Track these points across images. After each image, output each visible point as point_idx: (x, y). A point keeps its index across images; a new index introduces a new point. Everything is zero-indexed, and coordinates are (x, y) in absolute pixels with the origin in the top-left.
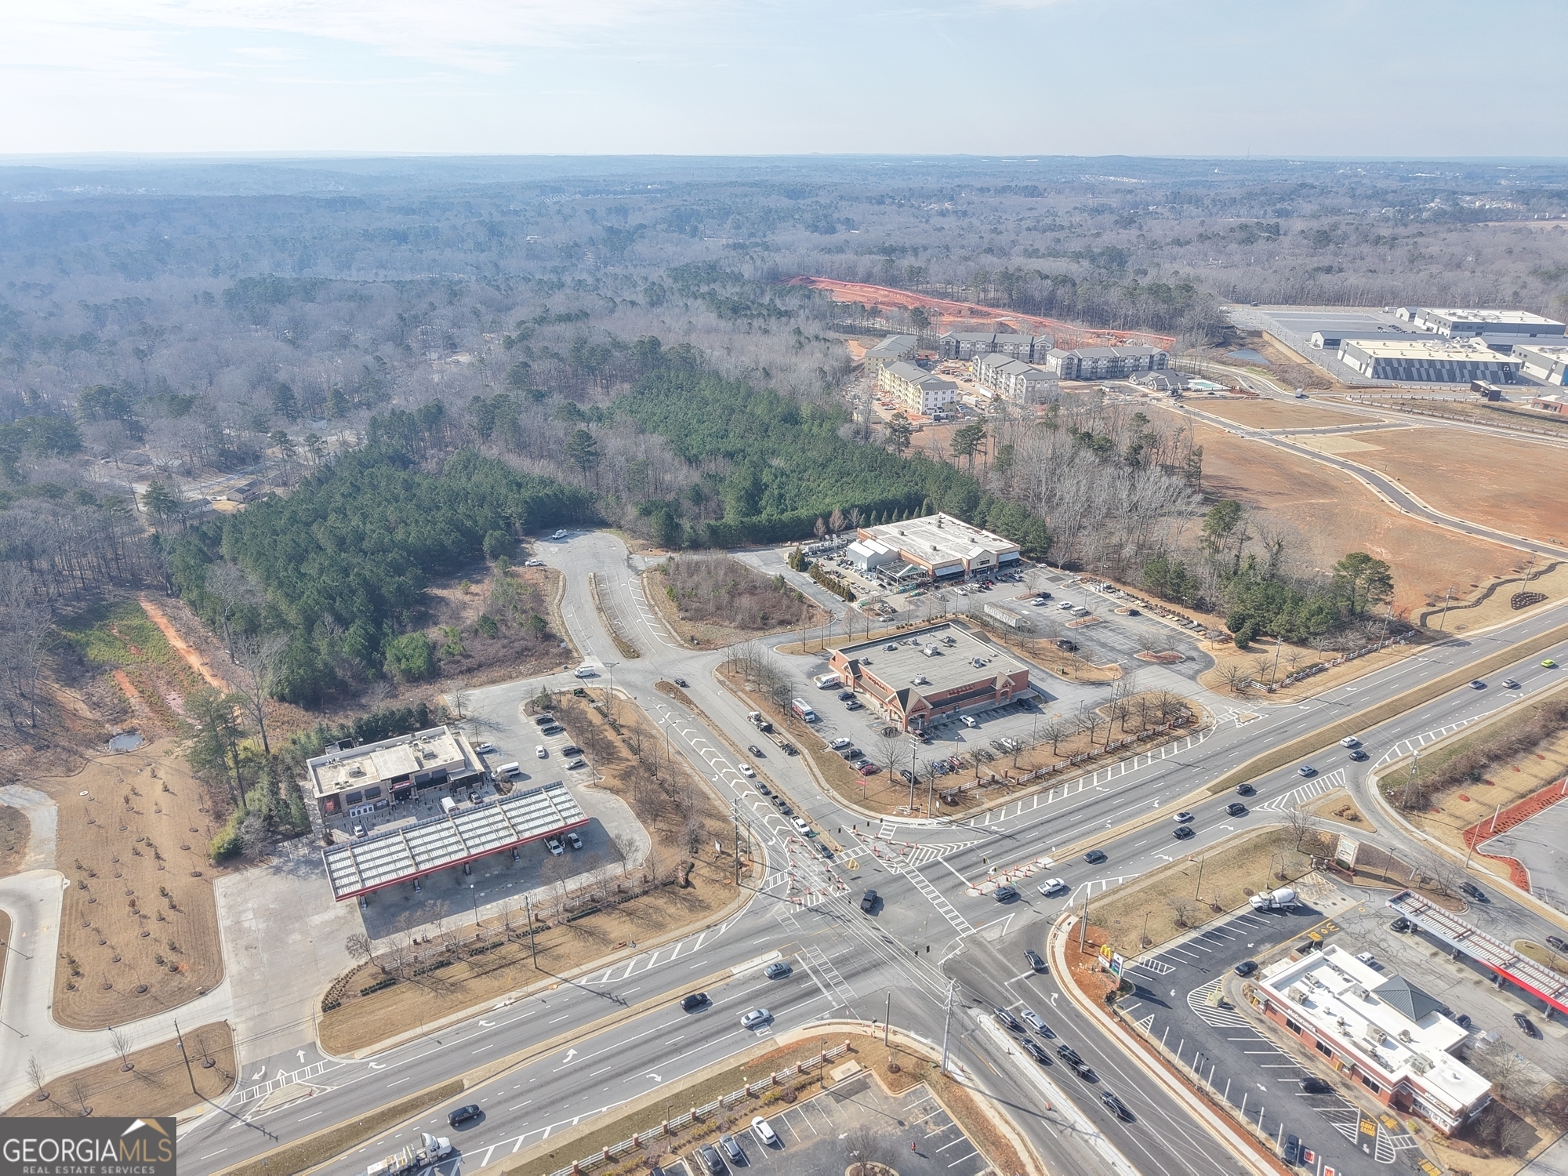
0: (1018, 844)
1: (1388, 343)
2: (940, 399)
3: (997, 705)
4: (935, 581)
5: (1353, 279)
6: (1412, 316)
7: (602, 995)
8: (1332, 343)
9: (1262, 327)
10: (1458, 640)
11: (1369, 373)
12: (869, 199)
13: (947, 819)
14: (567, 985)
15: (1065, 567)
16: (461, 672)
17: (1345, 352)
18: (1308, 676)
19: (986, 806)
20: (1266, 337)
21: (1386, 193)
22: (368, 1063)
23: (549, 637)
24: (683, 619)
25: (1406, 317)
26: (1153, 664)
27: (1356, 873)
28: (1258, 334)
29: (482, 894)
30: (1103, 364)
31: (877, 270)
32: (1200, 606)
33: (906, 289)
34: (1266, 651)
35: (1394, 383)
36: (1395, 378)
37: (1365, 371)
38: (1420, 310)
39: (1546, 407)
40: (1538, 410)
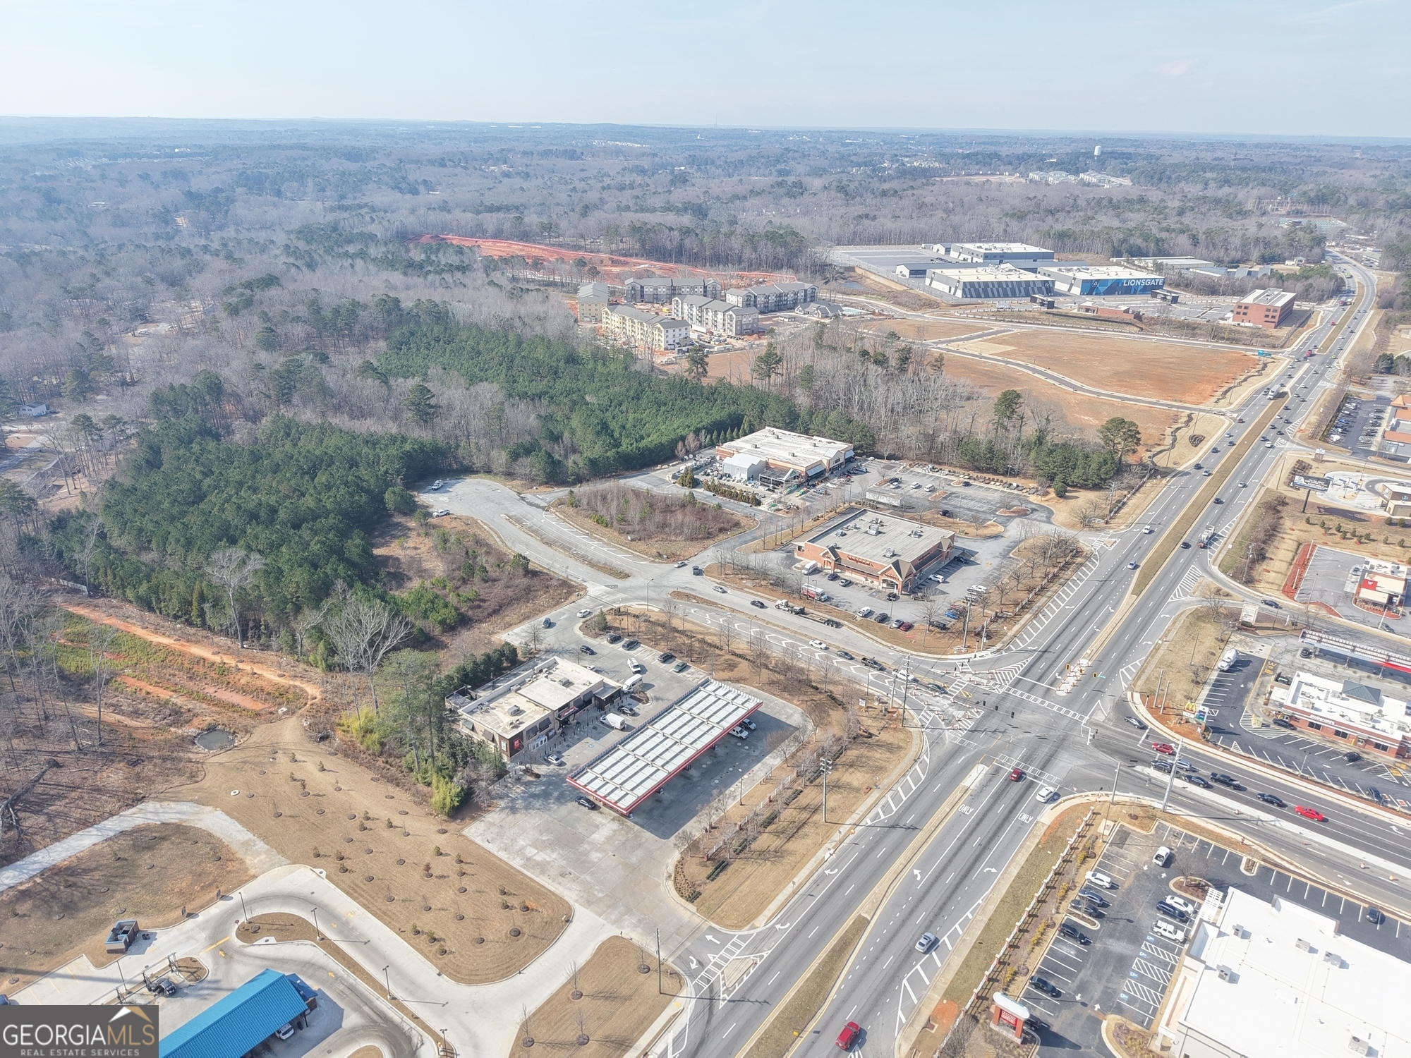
0: (1055, 655)
1: (962, 270)
2: (677, 335)
3: (943, 564)
4: (808, 481)
5: (886, 224)
6: (948, 250)
7: (893, 827)
8: (918, 273)
9: (852, 264)
10: (1180, 472)
11: (959, 293)
12: (431, 162)
13: (994, 649)
14: (859, 829)
15: (889, 458)
16: (490, 615)
17: (932, 279)
18: (1120, 508)
19: (1010, 634)
20: (859, 271)
21: (849, 155)
22: (773, 927)
23: (535, 574)
24: (632, 540)
25: (942, 250)
26: (1015, 517)
27: (1257, 628)
28: (851, 269)
29: (717, 781)
30: (772, 299)
31: (507, 226)
32: (1010, 473)
33: (539, 244)
34: (1077, 497)
35: (979, 300)
36: (979, 296)
37: (955, 293)
38: (953, 245)
39: (1087, 310)
40: (1083, 313)
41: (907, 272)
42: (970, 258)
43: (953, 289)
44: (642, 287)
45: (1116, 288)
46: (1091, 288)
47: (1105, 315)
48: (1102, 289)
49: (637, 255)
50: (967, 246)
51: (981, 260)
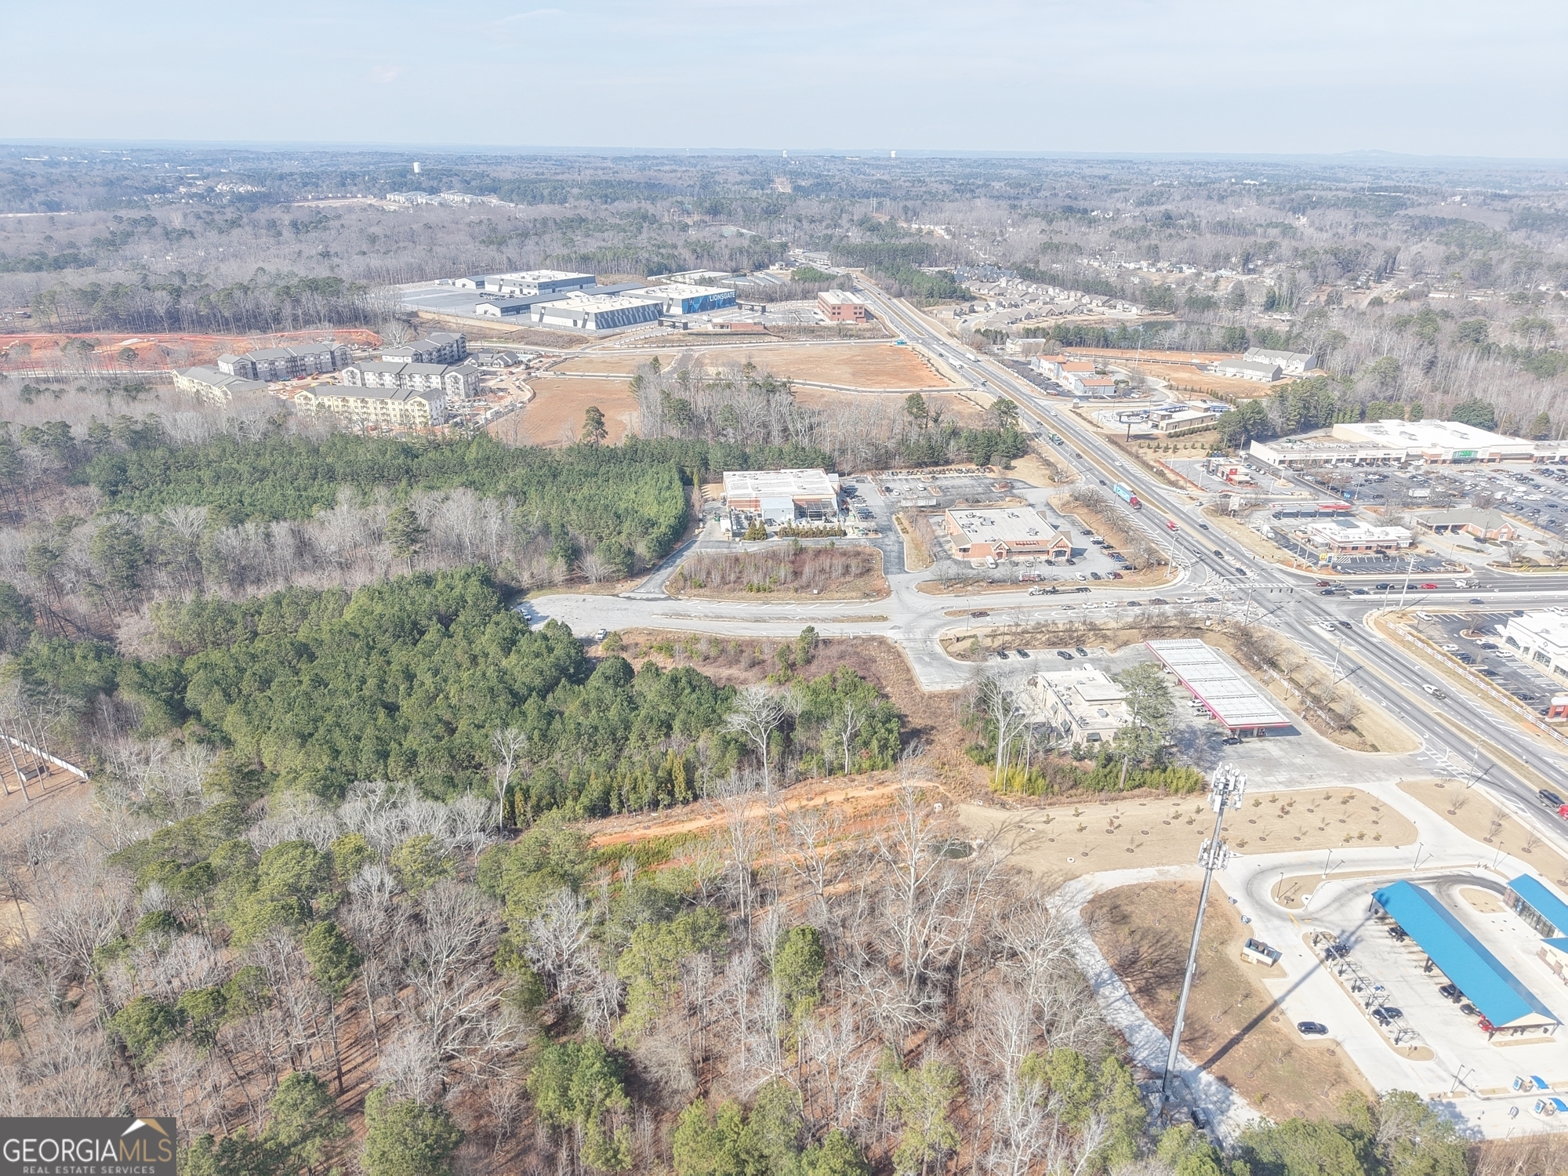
6: (480, 284)
7: (1353, 671)
8: (514, 310)
11: (591, 326)
13: (1180, 569)
14: (1346, 680)
17: (542, 315)
20: (425, 316)
24: (819, 593)
28: (415, 314)
32: (948, 462)
34: (1019, 466)
36: (609, 327)
37: (584, 326)
38: (486, 278)
39: (722, 327)
40: (718, 330)
41: (497, 312)
42: (517, 291)
43: (580, 323)
44: (253, 364)
45: (706, 305)
46: (689, 306)
47: (741, 330)
48: (697, 306)
49: (98, 329)
50: (507, 277)
51: (535, 291)
